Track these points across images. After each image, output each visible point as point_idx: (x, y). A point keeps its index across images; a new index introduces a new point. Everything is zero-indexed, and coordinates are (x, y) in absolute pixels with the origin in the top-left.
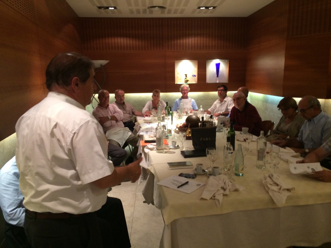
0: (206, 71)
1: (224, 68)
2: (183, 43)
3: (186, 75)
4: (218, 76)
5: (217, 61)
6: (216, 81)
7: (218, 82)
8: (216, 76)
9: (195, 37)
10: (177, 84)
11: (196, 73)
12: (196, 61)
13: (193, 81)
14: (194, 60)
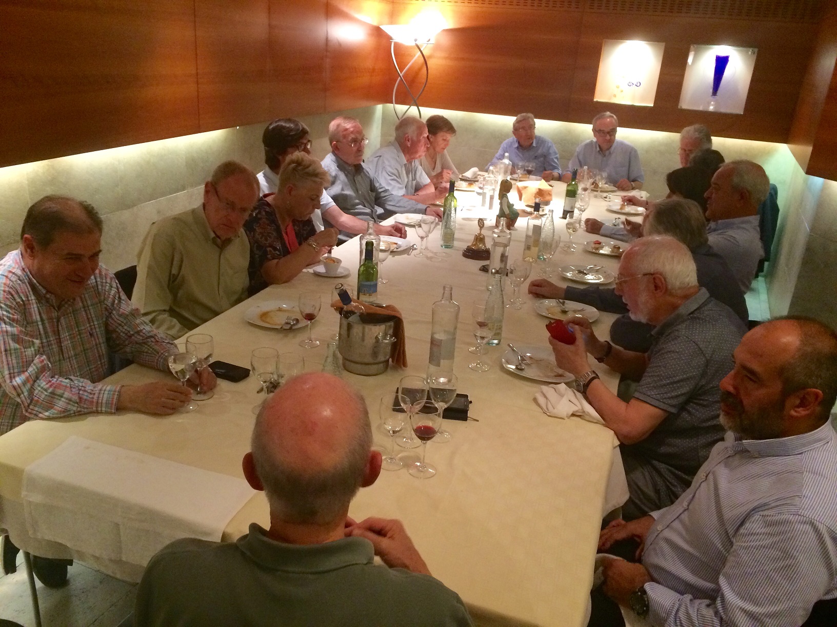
0: (682, 76)
1: (740, 69)
4: (715, 91)
5: (722, 50)
6: (709, 106)
7: (711, 108)
8: (711, 91)
10: (597, 102)
12: (664, 44)
14: (658, 42)
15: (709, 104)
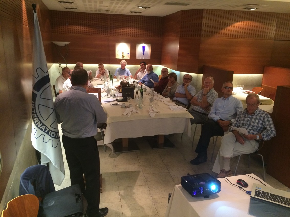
0: (136, 51)
1: (148, 49)
2: (121, 31)
3: (123, 53)
4: (144, 55)
5: (144, 45)
7: (143, 58)
9: (129, 28)
10: (116, 59)
11: (129, 52)
12: (130, 44)
13: (127, 57)
14: (128, 43)
15: (143, 57)
